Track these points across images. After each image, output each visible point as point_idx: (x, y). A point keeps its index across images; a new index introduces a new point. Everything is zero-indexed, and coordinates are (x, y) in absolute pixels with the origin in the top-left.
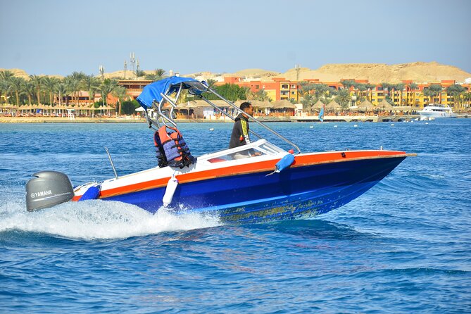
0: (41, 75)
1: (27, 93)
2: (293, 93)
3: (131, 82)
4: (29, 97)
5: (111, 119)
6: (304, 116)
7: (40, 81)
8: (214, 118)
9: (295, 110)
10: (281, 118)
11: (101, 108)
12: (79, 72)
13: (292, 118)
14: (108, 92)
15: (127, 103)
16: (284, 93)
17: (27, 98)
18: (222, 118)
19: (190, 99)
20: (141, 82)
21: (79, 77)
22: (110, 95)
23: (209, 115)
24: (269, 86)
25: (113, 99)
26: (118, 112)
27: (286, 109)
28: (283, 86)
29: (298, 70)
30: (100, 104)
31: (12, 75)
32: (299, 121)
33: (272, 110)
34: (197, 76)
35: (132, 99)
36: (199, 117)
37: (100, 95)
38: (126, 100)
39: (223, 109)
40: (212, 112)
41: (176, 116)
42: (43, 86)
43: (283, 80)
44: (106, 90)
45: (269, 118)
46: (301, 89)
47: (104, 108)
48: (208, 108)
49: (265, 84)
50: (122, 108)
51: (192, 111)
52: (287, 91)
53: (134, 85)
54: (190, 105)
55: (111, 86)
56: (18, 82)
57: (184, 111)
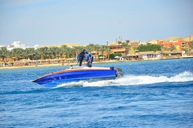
0: (77, 46)
1: (72, 53)
2: (187, 46)
3: (113, 46)
4: (73, 55)
5: (104, 62)
6: (186, 56)
7: (77, 48)
8: (147, 59)
9: (182, 54)
10: (176, 57)
11: (100, 57)
12: (92, 44)
13: (181, 57)
14: (103, 51)
15: (111, 55)
16: (183, 46)
17: (72, 55)
18: (150, 59)
19: (137, 52)
20: (117, 46)
21: (92, 45)
22: (104, 52)
23: (145, 58)
24: (176, 44)
25: (105, 54)
26: (108, 58)
27: (178, 54)
28: (183, 44)
29: (190, 36)
30: (101, 56)
31: (66, 46)
32: (184, 58)
33: (172, 54)
34: (149, 41)
35: (113, 53)
36: (140, 59)
37: (100, 52)
38: (111, 53)
39: (151, 55)
40: (146, 57)
41: (131, 59)
42: (78, 50)
43: (183, 41)
44: (102, 50)
45: (170, 58)
46: (190, 44)
47: (102, 57)
48: (144, 55)
49: (175, 43)
50: (109, 57)
51: (137, 57)
52: (184, 46)
53: (114, 48)
54: (137, 54)
55: (105, 49)
56: (69, 49)
57: (134, 57)
